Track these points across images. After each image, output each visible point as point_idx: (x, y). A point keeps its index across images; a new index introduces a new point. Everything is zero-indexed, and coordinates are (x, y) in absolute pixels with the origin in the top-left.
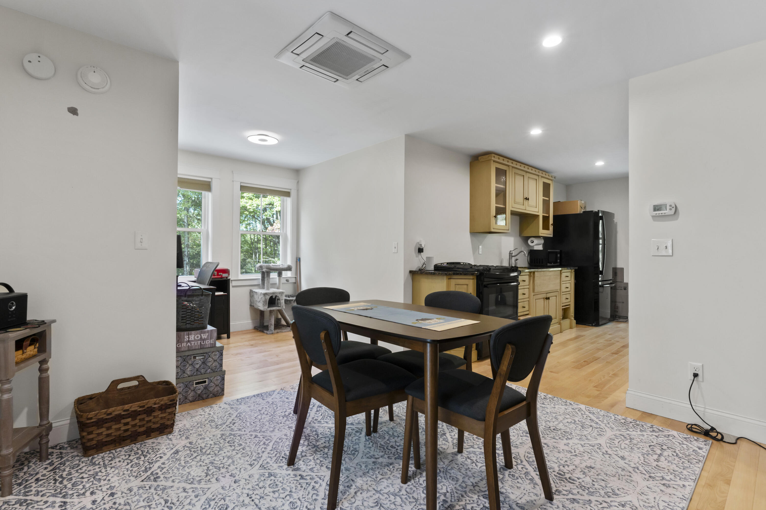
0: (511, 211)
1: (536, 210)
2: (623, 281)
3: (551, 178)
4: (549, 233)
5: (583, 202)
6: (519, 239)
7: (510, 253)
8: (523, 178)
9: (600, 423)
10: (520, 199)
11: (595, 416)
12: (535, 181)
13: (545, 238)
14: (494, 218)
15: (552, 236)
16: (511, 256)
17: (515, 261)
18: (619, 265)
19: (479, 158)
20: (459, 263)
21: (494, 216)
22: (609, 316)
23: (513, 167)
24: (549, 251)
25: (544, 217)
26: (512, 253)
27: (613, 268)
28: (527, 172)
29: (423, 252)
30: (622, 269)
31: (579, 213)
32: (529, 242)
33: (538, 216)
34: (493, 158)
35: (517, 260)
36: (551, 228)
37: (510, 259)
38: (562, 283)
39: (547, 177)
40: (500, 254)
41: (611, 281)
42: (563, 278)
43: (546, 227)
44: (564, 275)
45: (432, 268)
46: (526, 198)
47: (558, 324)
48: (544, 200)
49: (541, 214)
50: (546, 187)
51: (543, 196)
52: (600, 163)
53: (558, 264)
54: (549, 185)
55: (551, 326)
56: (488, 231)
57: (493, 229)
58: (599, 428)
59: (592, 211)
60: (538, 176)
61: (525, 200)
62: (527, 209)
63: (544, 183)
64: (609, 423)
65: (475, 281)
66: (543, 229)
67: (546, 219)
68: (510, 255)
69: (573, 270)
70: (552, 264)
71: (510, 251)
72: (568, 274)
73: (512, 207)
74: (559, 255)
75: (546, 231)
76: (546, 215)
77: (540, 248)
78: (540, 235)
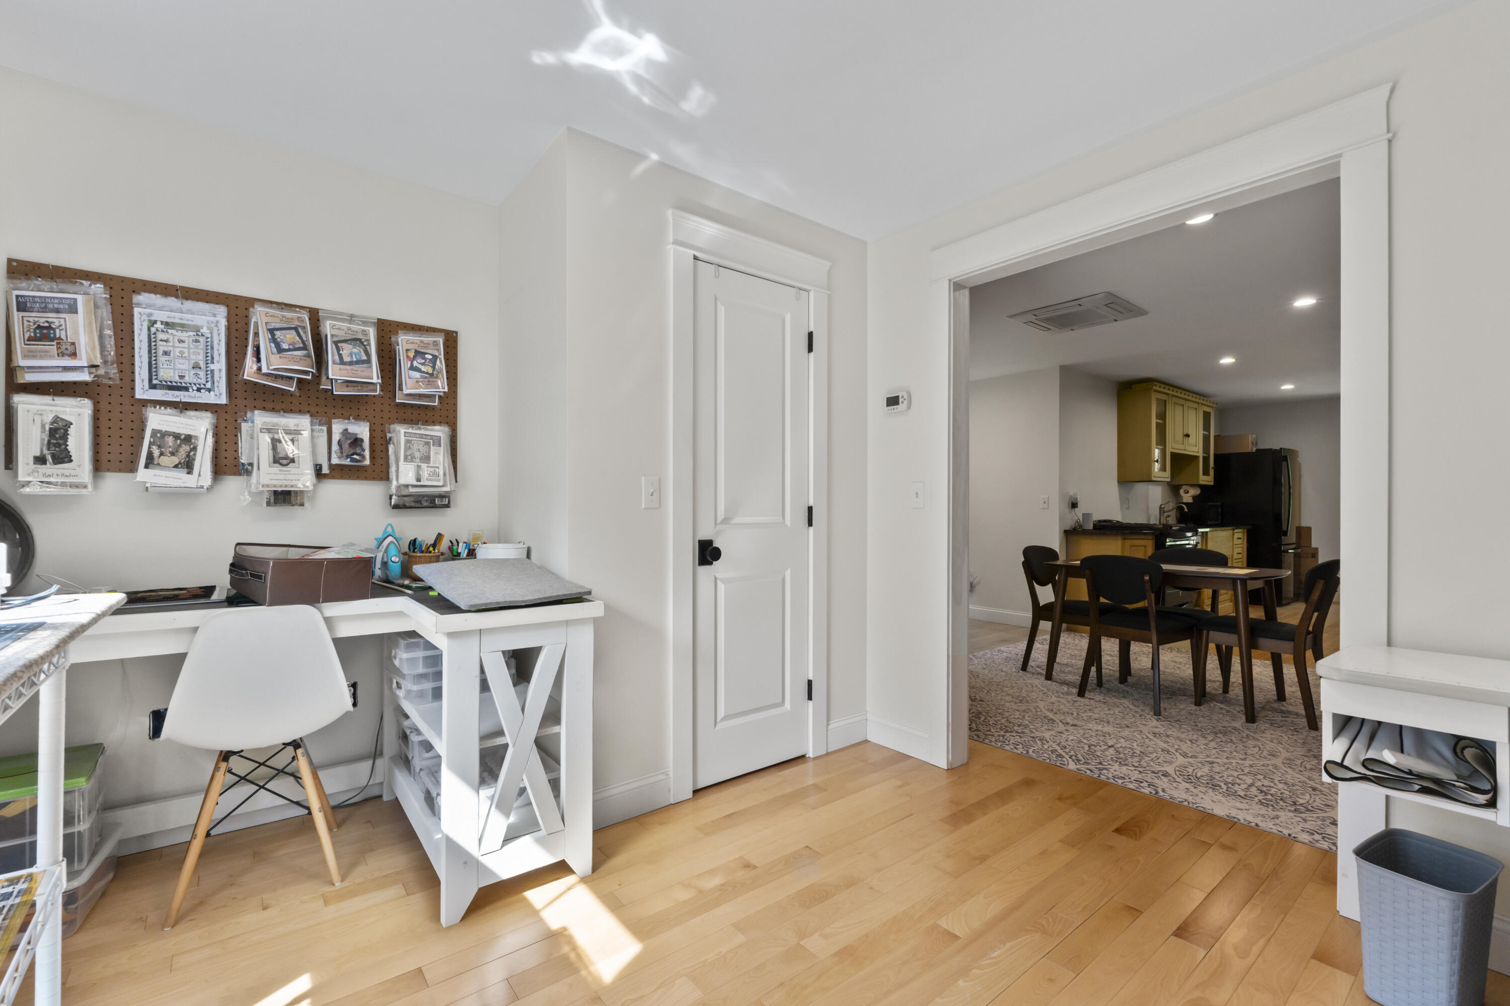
0: (1171, 452)
1: (1196, 449)
2: (1311, 545)
3: (1212, 405)
4: (1207, 480)
5: (1254, 436)
7: (1161, 508)
8: (1182, 408)
10: (1179, 436)
12: (1195, 411)
13: (1203, 487)
14: (1155, 463)
15: (1212, 484)
16: (1162, 512)
17: (1166, 518)
18: (1305, 523)
19: (1133, 386)
20: (1110, 521)
21: (1155, 461)
22: (1292, 596)
23: (1173, 396)
24: (1210, 504)
25: (1204, 457)
26: (1163, 508)
27: (1297, 527)
28: (1186, 400)
29: (1077, 507)
30: (1309, 529)
31: (1250, 451)
32: (1182, 492)
33: (1197, 457)
34: (1154, 388)
36: (1212, 472)
37: (1160, 515)
38: (1235, 546)
39: (1208, 404)
40: (1148, 508)
41: (1294, 546)
42: (1236, 541)
43: (1206, 473)
44: (1236, 536)
45: (1091, 527)
46: (1186, 434)
47: (1228, 601)
48: (1204, 434)
49: (1201, 454)
50: (1207, 416)
51: (1204, 430)
52: (1288, 387)
53: (1219, 522)
54: (1209, 414)
55: (1219, 604)
56: (1147, 479)
57: (1154, 476)
59: (1271, 449)
60: (1198, 403)
61: (1185, 438)
62: (1186, 449)
63: (1205, 413)
65: (1154, 541)
67: (1206, 460)
68: (1160, 511)
69: (1246, 530)
70: (1213, 522)
71: (1162, 505)
72: (1240, 535)
73: (1172, 448)
74: (1220, 510)
75: (1206, 478)
76: (1207, 455)
77: (1190, 500)
78: (1196, 483)
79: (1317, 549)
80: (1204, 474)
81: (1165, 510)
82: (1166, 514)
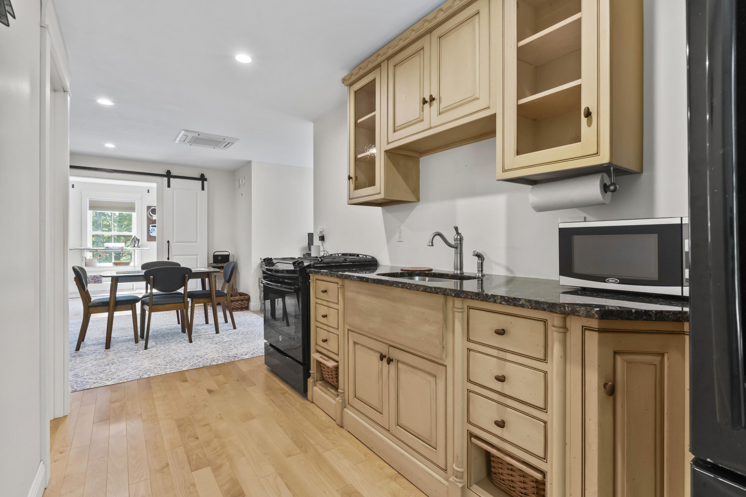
9: (83, 380)
11: (91, 382)
12: (470, 25)
29: (324, 240)
57: (350, 199)
58: (80, 377)
64: (76, 383)
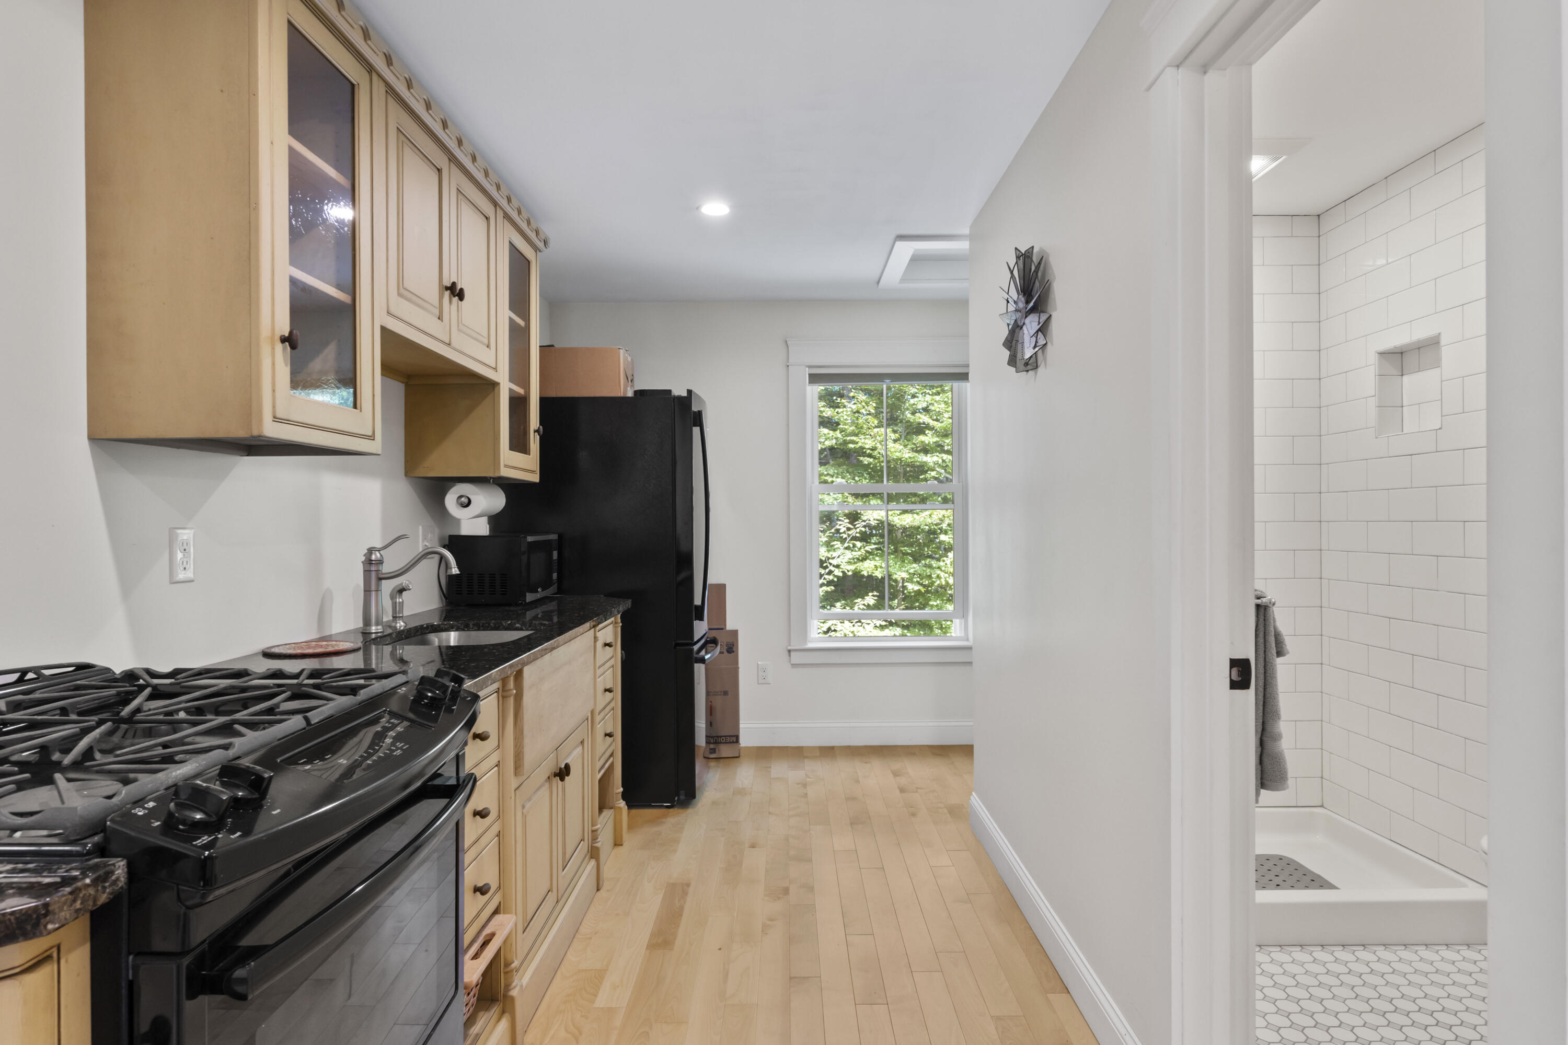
0: (384, 331)
1: (489, 356)
2: (725, 625)
3: (535, 236)
6: (404, 491)
7: (368, 562)
8: (436, 179)
10: (425, 283)
12: (482, 223)
13: (511, 488)
14: (279, 346)
15: (535, 478)
16: (373, 575)
17: (392, 597)
21: (283, 340)
24: (530, 539)
25: (512, 395)
26: (380, 562)
30: (723, 587)
31: (620, 393)
32: (450, 500)
33: (494, 385)
35: (401, 591)
36: (534, 443)
37: (367, 591)
39: (521, 226)
43: (519, 444)
44: (600, 640)
46: (454, 284)
48: (511, 322)
49: (506, 388)
50: (519, 272)
51: (509, 305)
54: (527, 260)
56: (237, 432)
57: (276, 419)
59: (670, 391)
60: (493, 205)
61: (447, 293)
62: (454, 344)
63: (513, 249)
66: (511, 449)
67: (518, 404)
68: (367, 572)
69: (616, 619)
71: (371, 551)
72: (609, 634)
73: (388, 316)
74: (555, 554)
75: (518, 458)
76: (521, 391)
77: (481, 528)
78: (490, 474)
79: (735, 633)
80: (513, 447)
81: (386, 568)
82: (388, 586)
